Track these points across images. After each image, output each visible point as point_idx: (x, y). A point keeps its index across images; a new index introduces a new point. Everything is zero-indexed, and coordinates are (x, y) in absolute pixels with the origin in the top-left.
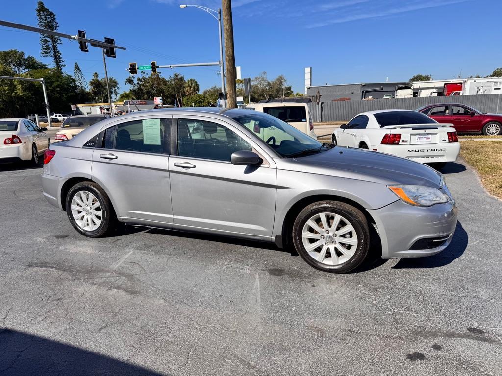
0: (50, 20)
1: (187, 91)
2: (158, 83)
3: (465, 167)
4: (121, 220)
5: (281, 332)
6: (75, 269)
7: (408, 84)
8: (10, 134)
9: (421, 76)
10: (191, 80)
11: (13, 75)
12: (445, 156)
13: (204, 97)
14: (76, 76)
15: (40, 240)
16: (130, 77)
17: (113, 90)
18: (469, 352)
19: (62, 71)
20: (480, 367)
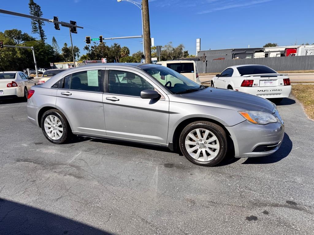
0: (37, 10)
1: (122, 54)
2: (104, 49)
3: (295, 101)
4: (74, 133)
5: (169, 202)
6: (45, 163)
7: (262, 49)
8: (10, 81)
9: (271, 44)
10: (125, 47)
11: (15, 44)
12: (282, 94)
13: (133, 58)
14: (53, 45)
15: (25, 145)
16: (87, 46)
17: (76, 54)
18: (286, 216)
19: (45, 42)
20: (292, 225)
